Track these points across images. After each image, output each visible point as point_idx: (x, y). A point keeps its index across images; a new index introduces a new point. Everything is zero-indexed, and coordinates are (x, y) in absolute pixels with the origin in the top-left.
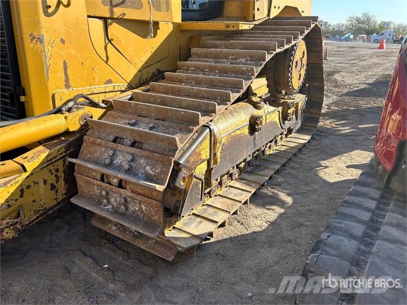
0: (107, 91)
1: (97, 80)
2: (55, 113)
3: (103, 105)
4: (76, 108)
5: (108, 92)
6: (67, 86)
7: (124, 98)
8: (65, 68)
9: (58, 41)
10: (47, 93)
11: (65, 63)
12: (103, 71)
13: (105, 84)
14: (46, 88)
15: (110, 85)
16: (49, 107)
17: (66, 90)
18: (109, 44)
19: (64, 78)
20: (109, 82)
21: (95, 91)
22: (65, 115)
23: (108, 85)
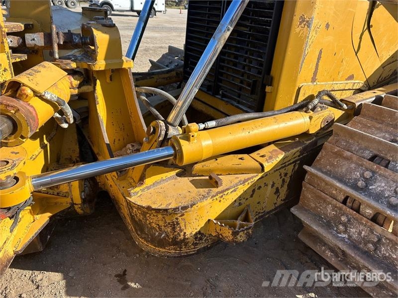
0: (346, 88)
1: (341, 74)
2: (296, 110)
3: (345, 107)
4: (320, 107)
5: (347, 90)
6: (314, 80)
7: (368, 101)
8: (319, 59)
9: (323, 26)
10: (295, 86)
11: (321, 52)
12: (350, 64)
13: (346, 80)
14: (295, 80)
15: (350, 81)
16: (291, 102)
17: (311, 84)
18: (367, 30)
19: (314, 70)
20: (351, 77)
21: (336, 88)
22: (309, 114)
23: (348, 82)
